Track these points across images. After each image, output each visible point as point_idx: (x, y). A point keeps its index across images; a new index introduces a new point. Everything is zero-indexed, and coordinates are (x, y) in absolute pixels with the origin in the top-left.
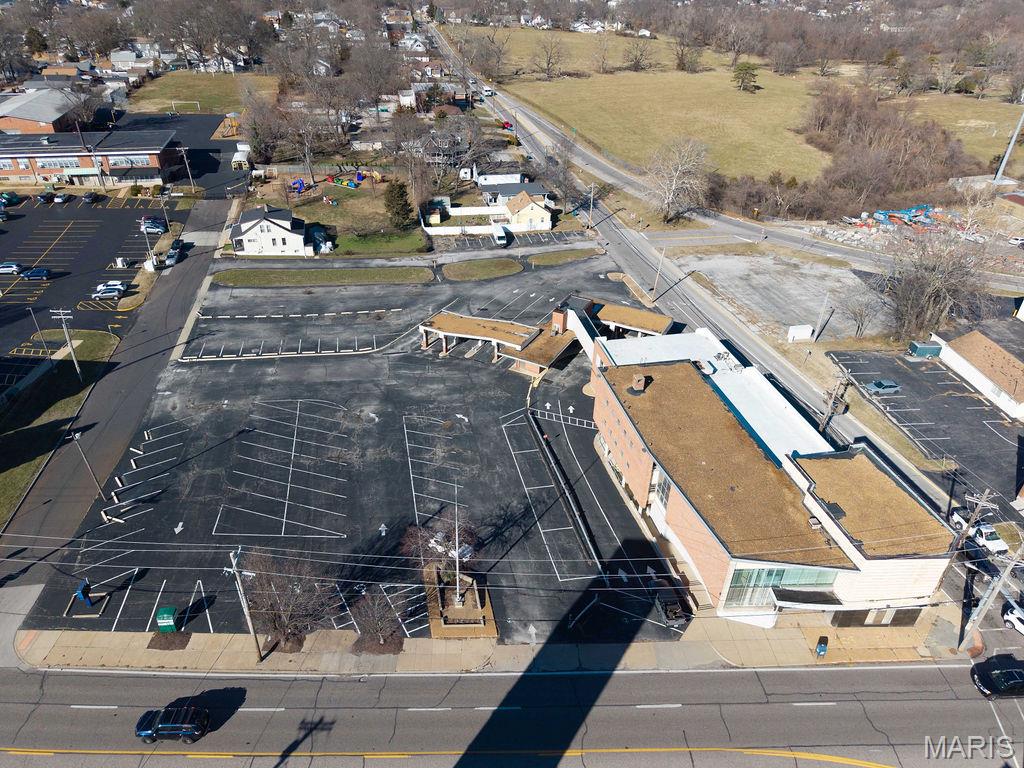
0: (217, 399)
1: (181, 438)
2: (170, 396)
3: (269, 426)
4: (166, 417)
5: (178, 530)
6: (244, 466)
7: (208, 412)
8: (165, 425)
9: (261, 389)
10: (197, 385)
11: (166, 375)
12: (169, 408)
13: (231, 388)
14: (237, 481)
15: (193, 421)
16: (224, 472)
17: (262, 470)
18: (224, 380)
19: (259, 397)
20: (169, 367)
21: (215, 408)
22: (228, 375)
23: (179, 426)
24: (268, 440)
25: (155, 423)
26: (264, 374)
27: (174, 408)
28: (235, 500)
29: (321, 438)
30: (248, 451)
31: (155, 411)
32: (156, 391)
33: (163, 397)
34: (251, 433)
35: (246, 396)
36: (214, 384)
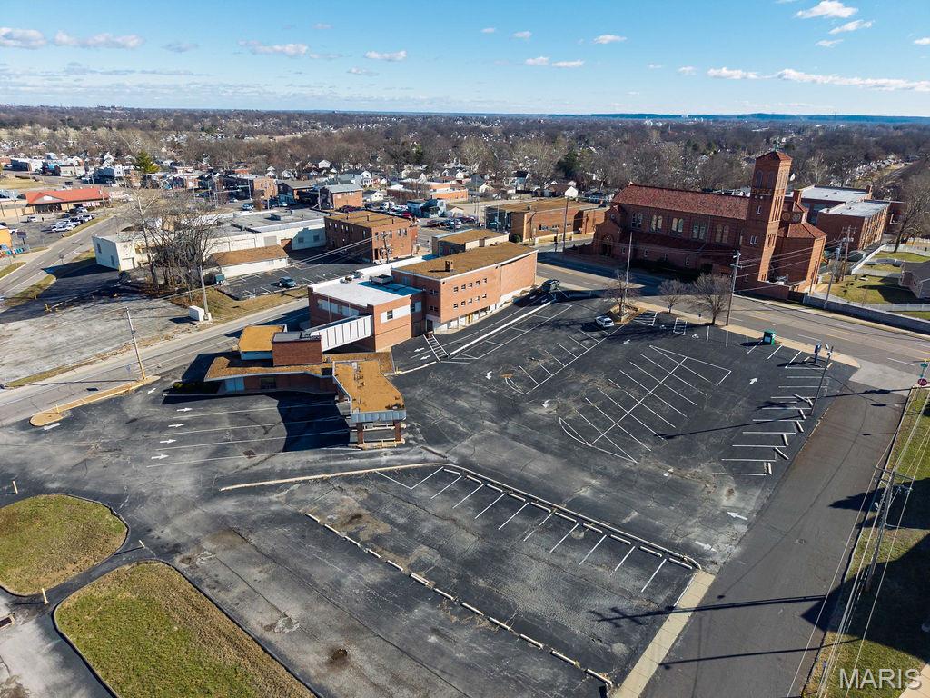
0: (676, 481)
1: (733, 453)
2: (733, 509)
3: (640, 432)
4: (744, 484)
5: (755, 380)
6: (686, 407)
7: (693, 470)
8: (745, 476)
9: (618, 474)
10: (690, 511)
11: (728, 547)
12: (736, 494)
13: (650, 489)
14: (699, 398)
15: (714, 469)
16: (705, 407)
17: (674, 400)
18: (652, 504)
19: (627, 466)
20: (721, 561)
21: (683, 472)
22: (642, 511)
23: (731, 467)
24: (652, 421)
25: (757, 482)
26: (597, 491)
27: (731, 492)
28: (706, 386)
29: (606, 406)
30: (674, 418)
31: (756, 497)
32: (750, 525)
33: (740, 511)
34: (661, 432)
35: (640, 473)
36: (667, 502)
